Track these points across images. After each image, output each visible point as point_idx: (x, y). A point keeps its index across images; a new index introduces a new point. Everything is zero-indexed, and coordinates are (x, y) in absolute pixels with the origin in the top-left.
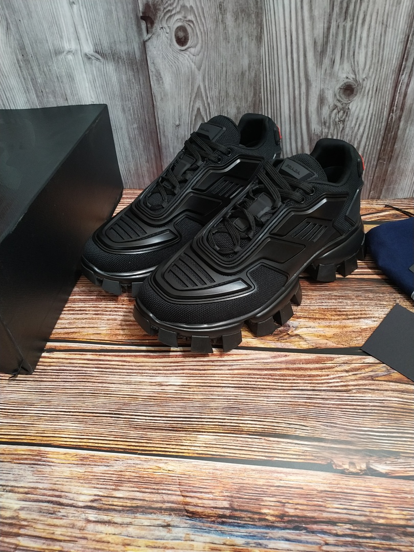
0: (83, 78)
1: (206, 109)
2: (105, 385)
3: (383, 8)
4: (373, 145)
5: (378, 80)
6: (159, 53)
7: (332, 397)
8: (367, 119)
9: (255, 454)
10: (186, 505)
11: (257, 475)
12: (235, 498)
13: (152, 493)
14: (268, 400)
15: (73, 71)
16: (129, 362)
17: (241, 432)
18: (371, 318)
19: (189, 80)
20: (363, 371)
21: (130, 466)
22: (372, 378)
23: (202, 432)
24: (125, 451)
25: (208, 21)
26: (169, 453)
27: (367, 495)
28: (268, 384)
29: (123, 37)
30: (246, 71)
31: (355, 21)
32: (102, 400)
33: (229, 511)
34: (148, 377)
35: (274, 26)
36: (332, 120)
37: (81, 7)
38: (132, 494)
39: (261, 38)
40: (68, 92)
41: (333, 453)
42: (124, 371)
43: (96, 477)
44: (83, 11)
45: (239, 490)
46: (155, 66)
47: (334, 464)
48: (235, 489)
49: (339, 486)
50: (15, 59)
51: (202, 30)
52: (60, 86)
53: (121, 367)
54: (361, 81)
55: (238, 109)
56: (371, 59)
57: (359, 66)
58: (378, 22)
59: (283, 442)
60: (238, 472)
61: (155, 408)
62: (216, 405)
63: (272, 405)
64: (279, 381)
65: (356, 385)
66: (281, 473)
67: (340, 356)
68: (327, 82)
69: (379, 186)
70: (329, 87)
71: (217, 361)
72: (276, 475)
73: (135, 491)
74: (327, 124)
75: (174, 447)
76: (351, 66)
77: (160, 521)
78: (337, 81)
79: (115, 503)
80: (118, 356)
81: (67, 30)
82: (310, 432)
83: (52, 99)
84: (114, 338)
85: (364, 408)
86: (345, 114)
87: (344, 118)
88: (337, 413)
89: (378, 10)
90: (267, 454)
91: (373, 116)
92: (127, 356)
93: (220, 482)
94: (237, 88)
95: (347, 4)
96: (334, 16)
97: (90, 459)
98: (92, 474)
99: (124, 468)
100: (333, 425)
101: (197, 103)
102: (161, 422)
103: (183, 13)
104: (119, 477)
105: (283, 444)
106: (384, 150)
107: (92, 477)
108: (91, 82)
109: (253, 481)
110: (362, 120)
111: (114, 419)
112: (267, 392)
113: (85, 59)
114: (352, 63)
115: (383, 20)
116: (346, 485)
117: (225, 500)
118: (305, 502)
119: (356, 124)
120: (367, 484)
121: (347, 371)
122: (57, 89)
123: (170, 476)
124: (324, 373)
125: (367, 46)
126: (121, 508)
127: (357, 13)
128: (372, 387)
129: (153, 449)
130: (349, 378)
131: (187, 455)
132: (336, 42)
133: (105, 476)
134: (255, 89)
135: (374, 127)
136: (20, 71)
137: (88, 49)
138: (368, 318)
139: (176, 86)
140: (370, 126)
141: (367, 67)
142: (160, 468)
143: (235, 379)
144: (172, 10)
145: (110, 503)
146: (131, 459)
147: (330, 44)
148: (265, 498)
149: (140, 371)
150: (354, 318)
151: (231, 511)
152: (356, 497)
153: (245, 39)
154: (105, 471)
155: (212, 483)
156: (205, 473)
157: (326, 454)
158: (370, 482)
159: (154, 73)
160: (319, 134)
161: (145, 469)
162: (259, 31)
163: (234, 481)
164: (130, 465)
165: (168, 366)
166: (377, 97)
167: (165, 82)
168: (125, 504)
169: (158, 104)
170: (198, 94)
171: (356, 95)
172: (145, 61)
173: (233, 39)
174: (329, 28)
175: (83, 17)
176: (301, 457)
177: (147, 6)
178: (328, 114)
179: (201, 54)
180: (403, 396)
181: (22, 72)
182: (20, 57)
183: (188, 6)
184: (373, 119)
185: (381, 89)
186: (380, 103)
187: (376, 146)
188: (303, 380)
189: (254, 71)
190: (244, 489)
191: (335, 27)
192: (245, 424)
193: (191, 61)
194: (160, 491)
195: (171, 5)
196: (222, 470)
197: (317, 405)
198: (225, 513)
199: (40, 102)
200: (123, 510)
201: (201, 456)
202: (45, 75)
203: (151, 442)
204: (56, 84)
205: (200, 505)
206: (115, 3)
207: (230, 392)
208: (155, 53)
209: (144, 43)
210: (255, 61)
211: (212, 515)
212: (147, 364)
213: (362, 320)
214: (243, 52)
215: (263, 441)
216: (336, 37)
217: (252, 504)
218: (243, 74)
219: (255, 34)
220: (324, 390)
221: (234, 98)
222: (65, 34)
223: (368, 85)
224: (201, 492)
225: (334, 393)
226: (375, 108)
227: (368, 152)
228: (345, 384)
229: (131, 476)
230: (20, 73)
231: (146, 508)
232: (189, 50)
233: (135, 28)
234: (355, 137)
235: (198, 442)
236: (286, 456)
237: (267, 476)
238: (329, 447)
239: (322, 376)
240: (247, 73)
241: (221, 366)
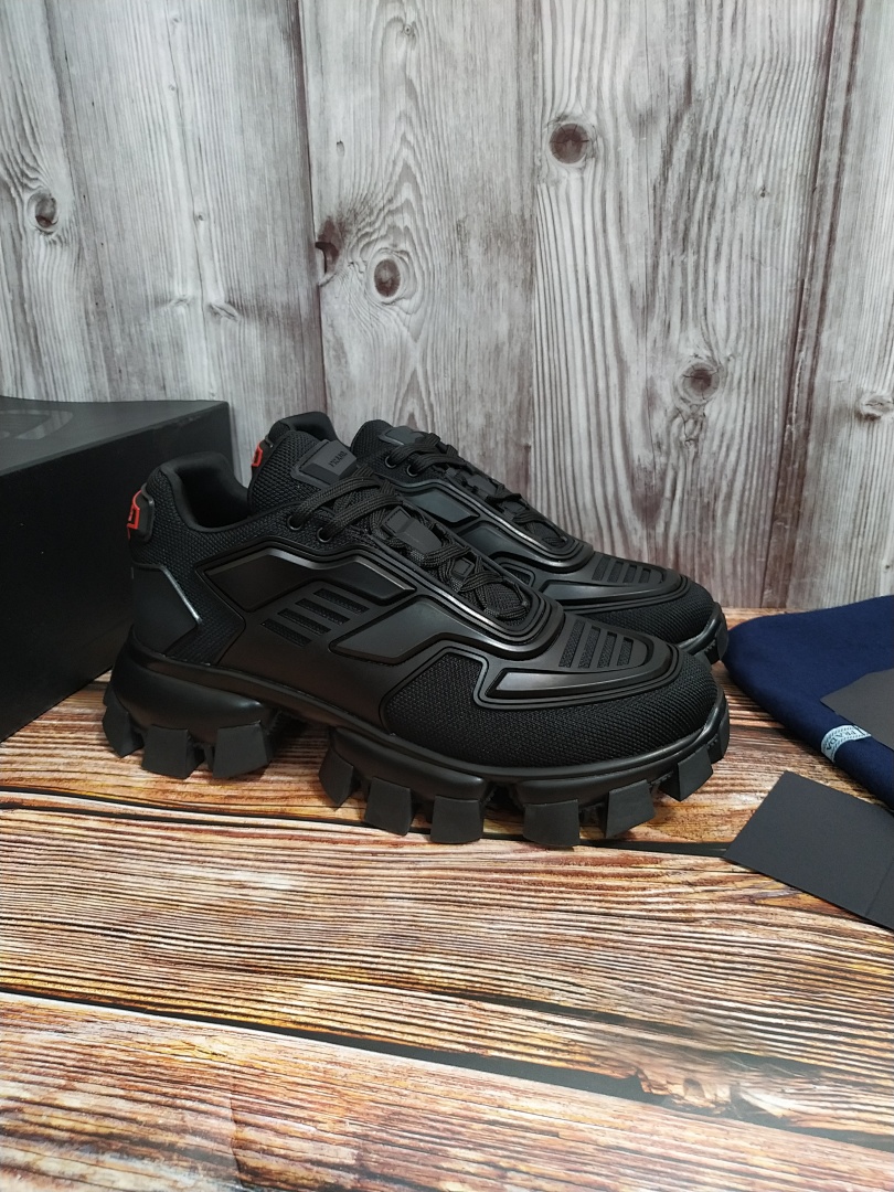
0: (201, 349)
1: (426, 416)
2: (109, 876)
3: (750, 232)
4: (760, 488)
5: (756, 360)
6: (343, 307)
7: (650, 931)
8: (742, 436)
9: (442, 1037)
10: (240, 1147)
11: (439, 1089)
12: (375, 1141)
13: (158, 1104)
14: (491, 926)
15: (183, 335)
16: (180, 840)
17: (414, 985)
18: (756, 791)
19: (395, 360)
20: (730, 886)
21: (117, 1037)
22: (752, 900)
23: (318, 978)
24: (115, 1003)
25: (435, 253)
26: (222, 1016)
27: (731, 1171)
28: (498, 896)
29: (280, 277)
30: (503, 343)
31: (702, 254)
32: (93, 902)
33: (352, 1176)
34: (216, 870)
35: (554, 262)
36: (672, 439)
37: (213, 225)
38: (107, 1102)
39: (531, 283)
40: (169, 374)
41: (643, 1054)
42: (163, 854)
43: (26, 1056)
44: (216, 232)
45: (387, 1121)
46: (334, 330)
47: (646, 1079)
48: (378, 1116)
49: (655, 1138)
50: (83, 310)
51: (424, 268)
52: (156, 361)
53: (159, 847)
54: (723, 362)
55: (488, 417)
56: (737, 321)
57: (717, 332)
58: (744, 256)
59: (516, 1016)
60: (390, 1075)
61: (214, 928)
62: (363, 929)
63: (501, 937)
64: (524, 893)
65: (712, 912)
66: (502, 1088)
67: (676, 856)
68: (658, 363)
69: (781, 577)
70: (663, 374)
71: (384, 853)
72: (489, 1092)
73: (116, 1096)
74: (664, 447)
75: (238, 1003)
76: (703, 334)
77: (163, 1181)
78: (678, 362)
79: (55, 1122)
80: (158, 828)
81: (183, 262)
82: (587, 998)
83: (136, 386)
84: (159, 797)
85: (729, 958)
86: (698, 427)
87: (695, 433)
88: (662, 963)
89: (741, 235)
90: (471, 1040)
91: (754, 431)
92: (179, 829)
93: (341, 1095)
94: (487, 376)
95: (685, 225)
96: (664, 245)
97: (23, 1014)
98: (17, 1047)
99: (102, 1040)
100: (649, 989)
101: (409, 403)
102: (221, 955)
103: (392, 238)
104: (82, 1060)
105: (515, 1020)
106: (783, 501)
107: (15, 1055)
108: (213, 358)
109: (426, 1101)
110: (732, 437)
111: (110, 939)
112: (493, 912)
113: (209, 315)
114: (704, 328)
115: (752, 253)
116: (675, 1138)
117: (345, 1144)
118: (562, 1174)
119: (720, 447)
120: (731, 1142)
121: (690, 884)
122: (149, 367)
123: (214, 1068)
124: (635, 883)
125: (728, 299)
126: (65, 1135)
127: (704, 240)
128: (751, 918)
129: (186, 1003)
130: (696, 896)
131: (269, 1022)
132: (669, 292)
133: (48, 1055)
134: (521, 379)
135: (758, 451)
136: (86, 332)
137: (216, 296)
138: (750, 791)
139: (371, 371)
140: (748, 450)
141: (733, 335)
142: (192, 1046)
143: (420, 885)
144: (372, 233)
145: (44, 1119)
146: (125, 1022)
147: (660, 294)
148: (453, 1151)
149: (200, 858)
150: (716, 792)
151: (357, 1176)
152: (703, 1174)
153: (503, 286)
154: (54, 1043)
155: (320, 1096)
156: (305, 1068)
157: (626, 1054)
158: (740, 1138)
159: (331, 344)
160: (650, 468)
161: (153, 1045)
162: (529, 271)
163: (378, 1096)
164: (120, 1034)
165: (267, 854)
166: (757, 392)
167: (350, 361)
168: (79, 1126)
169: (335, 403)
170: (412, 387)
171: (716, 388)
172: (317, 323)
173: (480, 284)
174: (655, 266)
175: (214, 241)
176: (560, 1055)
177: (328, 226)
178: (664, 426)
179: (421, 311)
180: (826, 940)
181: (89, 333)
182: (91, 307)
183: (402, 228)
184: (753, 436)
185: (763, 376)
186: (764, 404)
187: (764, 490)
188: (584, 894)
189: (519, 345)
190: (401, 1121)
191: (666, 265)
192: (426, 969)
193: (401, 324)
194: (178, 1102)
195: (371, 224)
196: (350, 1066)
197: (611, 944)
198: (342, 1181)
199: (114, 391)
200: (71, 1142)
201: (303, 1027)
202: (131, 341)
203: (186, 989)
204: (149, 359)
205: (277, 1151)
206: (273, 219)
207: (403, 907)
208: (336, 307)
209: (318, 288)
210: (521, 326)
211: (305, 1182)
212: (220, 847)
213: (730, 795)
214: (498, 308)
215: (465, 1008)
216: (670, 283)
217: (418, 1163)
218: (498, 349)
219: (521, 275)
220: (631, 916)
221: (481, 396)
222: (178, 270)
223: (737, 369)
224: (287, 1117)
225: (655, 924)
226: (755, 413)
227: (751, 503)
228: (685, 907)
229: (114, 1058)
230: (86, 335)
231: (133, 1143)
232: (399, 302)
233: (303, 261)
234: (721, 472)
235: (301, 998)
236: (520, 1048)
237: (466, 1093)
238: (633, 1038)
239: (629, 889)
240: (506, 348)
241: (392, 862)
